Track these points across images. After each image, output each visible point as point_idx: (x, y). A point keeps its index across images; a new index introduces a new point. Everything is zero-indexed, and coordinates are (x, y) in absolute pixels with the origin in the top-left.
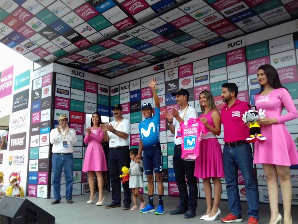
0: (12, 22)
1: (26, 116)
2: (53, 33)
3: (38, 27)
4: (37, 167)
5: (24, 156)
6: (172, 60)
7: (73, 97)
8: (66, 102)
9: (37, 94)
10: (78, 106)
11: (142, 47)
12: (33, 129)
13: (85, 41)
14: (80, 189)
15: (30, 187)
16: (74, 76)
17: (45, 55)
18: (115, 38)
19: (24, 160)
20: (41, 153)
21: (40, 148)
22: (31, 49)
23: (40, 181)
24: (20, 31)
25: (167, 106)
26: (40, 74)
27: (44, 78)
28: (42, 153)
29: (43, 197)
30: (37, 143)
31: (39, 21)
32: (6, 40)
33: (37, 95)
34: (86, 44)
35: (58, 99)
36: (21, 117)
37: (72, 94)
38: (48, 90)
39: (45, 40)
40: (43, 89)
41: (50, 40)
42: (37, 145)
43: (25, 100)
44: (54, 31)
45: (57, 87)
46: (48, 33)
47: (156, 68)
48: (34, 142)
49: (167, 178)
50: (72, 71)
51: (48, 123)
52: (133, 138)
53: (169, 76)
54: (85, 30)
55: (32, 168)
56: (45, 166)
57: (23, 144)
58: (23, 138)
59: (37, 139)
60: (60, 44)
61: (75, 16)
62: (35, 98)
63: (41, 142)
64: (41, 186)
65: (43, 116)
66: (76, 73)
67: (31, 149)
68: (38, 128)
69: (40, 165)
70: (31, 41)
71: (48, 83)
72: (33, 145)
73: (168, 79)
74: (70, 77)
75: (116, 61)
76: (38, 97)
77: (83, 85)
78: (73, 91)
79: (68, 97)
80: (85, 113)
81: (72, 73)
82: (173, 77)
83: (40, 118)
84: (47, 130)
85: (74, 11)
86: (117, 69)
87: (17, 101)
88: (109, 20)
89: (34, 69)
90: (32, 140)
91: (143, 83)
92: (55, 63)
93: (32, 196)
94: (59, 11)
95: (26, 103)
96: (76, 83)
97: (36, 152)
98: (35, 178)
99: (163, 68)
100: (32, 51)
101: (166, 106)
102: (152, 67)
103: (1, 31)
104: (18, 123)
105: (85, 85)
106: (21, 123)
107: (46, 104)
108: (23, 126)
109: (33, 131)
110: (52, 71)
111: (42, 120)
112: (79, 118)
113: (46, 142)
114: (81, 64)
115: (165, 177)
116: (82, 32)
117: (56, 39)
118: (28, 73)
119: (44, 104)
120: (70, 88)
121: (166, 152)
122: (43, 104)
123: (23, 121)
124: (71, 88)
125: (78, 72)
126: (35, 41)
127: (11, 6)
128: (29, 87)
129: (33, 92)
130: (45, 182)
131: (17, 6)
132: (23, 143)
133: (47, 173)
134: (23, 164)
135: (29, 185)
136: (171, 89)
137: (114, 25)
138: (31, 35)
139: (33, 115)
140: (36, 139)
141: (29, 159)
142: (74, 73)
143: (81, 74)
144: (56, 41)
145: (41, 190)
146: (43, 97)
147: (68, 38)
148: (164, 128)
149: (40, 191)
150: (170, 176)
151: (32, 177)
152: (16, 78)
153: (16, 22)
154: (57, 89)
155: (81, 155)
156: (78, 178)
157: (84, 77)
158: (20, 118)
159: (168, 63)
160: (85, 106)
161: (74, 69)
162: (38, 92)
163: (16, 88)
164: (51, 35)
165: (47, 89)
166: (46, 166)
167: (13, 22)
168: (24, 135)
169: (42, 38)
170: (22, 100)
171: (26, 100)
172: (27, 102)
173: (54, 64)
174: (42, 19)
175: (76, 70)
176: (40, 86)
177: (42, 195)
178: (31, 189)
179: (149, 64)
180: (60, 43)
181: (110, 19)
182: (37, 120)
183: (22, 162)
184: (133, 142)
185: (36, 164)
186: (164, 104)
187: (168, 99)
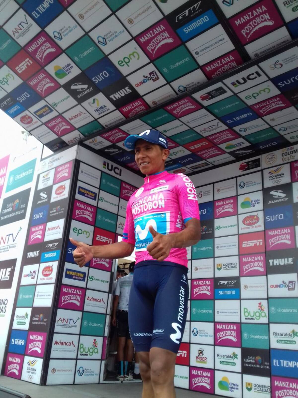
0: (23, 65)
1: (19, 232)
2: (88, 88)
3: (66, 75)
4: (28, 321)
5: (7, 300)
6: (278, 153)
7: (102, 205)
8: (90, 211)
9: (44, 195)
10: (108, 220)
11: (238, 118)
12: (28, 254)
13: (140, 103)
14: (98, 372)
15: (11, 359)
16: (106, 171)
17: (66, 132)
18: (197, 96)
19: (6, 307)
20: (38, 296)
21: (37, 286)
22: (45, 119)
23: (30, 349)
24: (32, 83)
25: (266, 231)
26: (53, 164)
27: (59, 170)
28: (40, 296)
29: (33, 381)
30: (33, 278)
31: (70, 61)
32: (7, 101)
33: (44, 198)
34: (141, 111)
35: (78, 205)
36: (11, 234)
37: (101, 199)
38: (64, 188)
39: (72, 101)
40: (55, 187)
41: (80, 101)
42: (34, 282)
43: (21, 207)
44: (91, 83)
45: (79, 184)
46: (78, 87)
47: (245, 166)
48: (27, 276)
49: (268, 367)
50: (105, 164)
51: (58, 243)
52: (197, 286)
53: (272, 178)
54: (145, 81)
55: (19, 323)
56: (42, 321)
57: (8, 279)
58: (9, 270)
59: (34, 272)
60: (96, 111)
61: (135, 51)
62: (39, 202)
63: (41, 276)
64: (32, 359)
65: (51, 231)
66: (110, 168)
67: (21, 288)
68: (38, 251)
69: (34, 319)
70: (47, 103)
71: (64, 176)
72: (25, 281)
73: (268, 184)
74: (100, 172)
75: (180, 148)
76: (44, 201)
77: (118, 188)
78: (103, 194)
79: (94, 203)
80: (117, 234)
81: (105, 166)
82: (280, 181)
83: (43, 235)
84: (55, 256)
85: (136, 39)
86: (176, 165)
87: (8, 208)
88: (195, 56)
89: (43, 158)
90: (24, 273)
91: (219, 190)
92: (79, 146)
93: (12, 375)
94: (109, 39)
95: (22, 212)
96: (108, 183)
97: (29, 295)
98: (21, 342)
99: (259, 165)
100: (46, 124)
101: (264, 231)
102: (238, 164)
103: (1, 83)
104: (4, 243)
105: (122, 188)
106: (9, 243)
107: (58, 212)
108: (12, 248)
109: (28, 257)
110: (74, 158)
111: (47, 239)
112: (107, 240)
113: (50, 277)
114: (121, 151)
115: (264, 365)
116: (140, 85)
117: (91, 100)
118: (32, 164)
119: (55, 211)
120: (98, 190)
121: (265, 316)
122: (52, 212)
123: (14, 241)
124: (100, 189)
125: (112, 166)
126: (55, 104)
127: (27, 30)
128: (32, 185)
129: (37, 193)
130: (39, 351)
131: (39, 29)
132: (9, 277)
133: (46, 334)
134: (4, 314)
135: (9, 354)
136: (277, 201)
137: (202, 68)
138: (50, 91)
139: (32, 229)
140: (32, 272)
141: (15, 307)
142: (106, 167)
143: (117, 171)
144: (89, 104)
145: (31, 367)
146: (52, 200)
147: (112, 98)
148: (261, 269)
149: (29, 368)
150: (274, 365)
151: (16, 340)
152: (12, 173)
153: (29, 64)
154: (80, 187)
155: (104, 308)
156: (96, 351)
157: (120, 175)
158: (9, 235)
159: (270, 157)
160: (118, 223)
161: (107, 161)
162: (46, 193)
163: (9, 189)
164: (84, 91)
165: (62, 188)
166: (45, 322)
167: (25, 65)
168: (11, 263)
169: (68, 97)
170: (17, 206)
171: (23, 206)
172: (25, 209)
173: (78, 148)
174: (76, 59)
175: (111, 163)
176: (50, 183)
177: (31, 377)
178: (12, 363)
179: (232, 158)
180: (95, 109)
181: (199, 55)
182: (38, 238)
183: (2, 311)
184: (196, 293)
185: (27, 315)
186: (260, 226)
187: (270, 218)
